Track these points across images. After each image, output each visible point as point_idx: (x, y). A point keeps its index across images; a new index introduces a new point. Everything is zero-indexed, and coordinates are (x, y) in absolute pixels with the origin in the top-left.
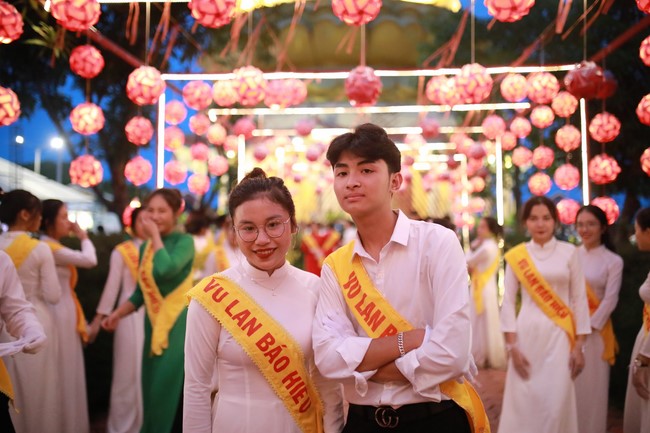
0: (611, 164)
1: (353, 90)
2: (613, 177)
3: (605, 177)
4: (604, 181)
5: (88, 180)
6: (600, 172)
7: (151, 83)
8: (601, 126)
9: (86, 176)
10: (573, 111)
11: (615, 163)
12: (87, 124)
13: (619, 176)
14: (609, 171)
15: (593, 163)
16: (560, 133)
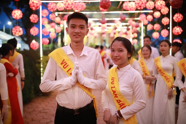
0: (180, 29)
1: (102, 4)
2: (180, 33)
3: (178, 33)
4: (177, 34)
5: (18, 34)
6: (176, 31)
7: (37, 2)
8: (177, 17)
9: (17, 33)
10: (167, 13)
11: (181, 29)
12: (17, 16)
13: (182, 32)
14: (179, 31)
15: (174, 29)
16: (163, 19)
